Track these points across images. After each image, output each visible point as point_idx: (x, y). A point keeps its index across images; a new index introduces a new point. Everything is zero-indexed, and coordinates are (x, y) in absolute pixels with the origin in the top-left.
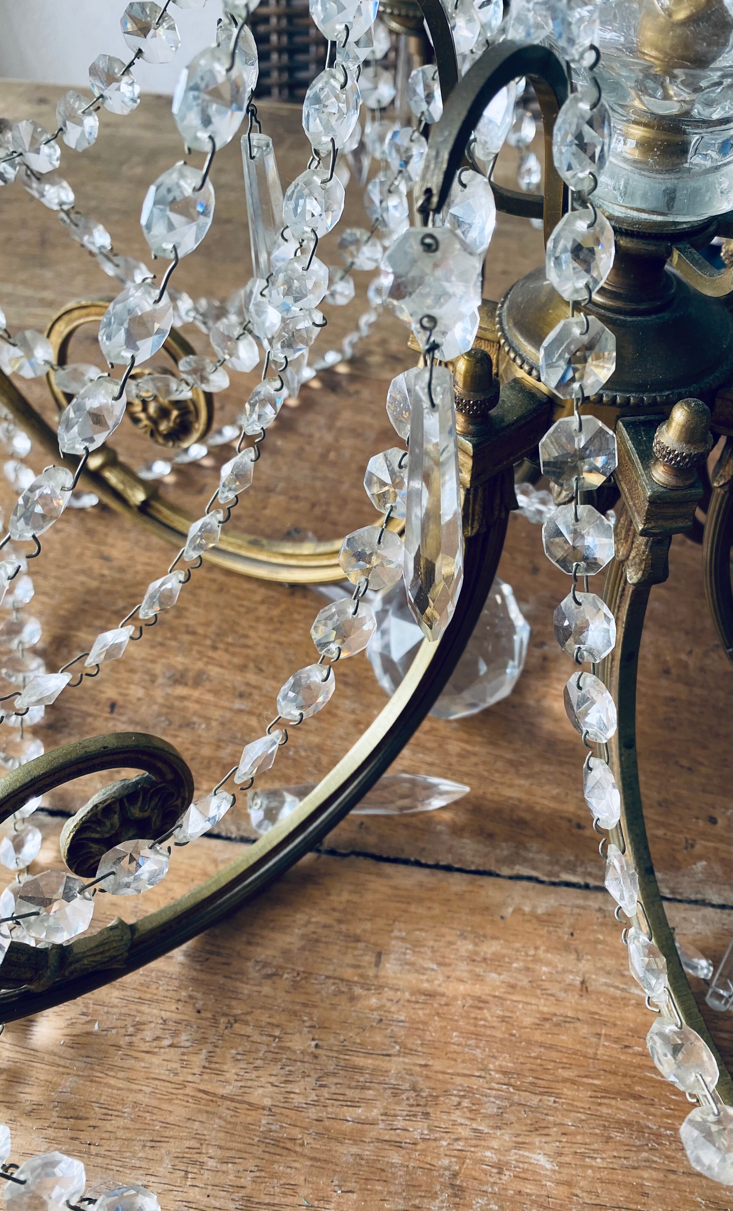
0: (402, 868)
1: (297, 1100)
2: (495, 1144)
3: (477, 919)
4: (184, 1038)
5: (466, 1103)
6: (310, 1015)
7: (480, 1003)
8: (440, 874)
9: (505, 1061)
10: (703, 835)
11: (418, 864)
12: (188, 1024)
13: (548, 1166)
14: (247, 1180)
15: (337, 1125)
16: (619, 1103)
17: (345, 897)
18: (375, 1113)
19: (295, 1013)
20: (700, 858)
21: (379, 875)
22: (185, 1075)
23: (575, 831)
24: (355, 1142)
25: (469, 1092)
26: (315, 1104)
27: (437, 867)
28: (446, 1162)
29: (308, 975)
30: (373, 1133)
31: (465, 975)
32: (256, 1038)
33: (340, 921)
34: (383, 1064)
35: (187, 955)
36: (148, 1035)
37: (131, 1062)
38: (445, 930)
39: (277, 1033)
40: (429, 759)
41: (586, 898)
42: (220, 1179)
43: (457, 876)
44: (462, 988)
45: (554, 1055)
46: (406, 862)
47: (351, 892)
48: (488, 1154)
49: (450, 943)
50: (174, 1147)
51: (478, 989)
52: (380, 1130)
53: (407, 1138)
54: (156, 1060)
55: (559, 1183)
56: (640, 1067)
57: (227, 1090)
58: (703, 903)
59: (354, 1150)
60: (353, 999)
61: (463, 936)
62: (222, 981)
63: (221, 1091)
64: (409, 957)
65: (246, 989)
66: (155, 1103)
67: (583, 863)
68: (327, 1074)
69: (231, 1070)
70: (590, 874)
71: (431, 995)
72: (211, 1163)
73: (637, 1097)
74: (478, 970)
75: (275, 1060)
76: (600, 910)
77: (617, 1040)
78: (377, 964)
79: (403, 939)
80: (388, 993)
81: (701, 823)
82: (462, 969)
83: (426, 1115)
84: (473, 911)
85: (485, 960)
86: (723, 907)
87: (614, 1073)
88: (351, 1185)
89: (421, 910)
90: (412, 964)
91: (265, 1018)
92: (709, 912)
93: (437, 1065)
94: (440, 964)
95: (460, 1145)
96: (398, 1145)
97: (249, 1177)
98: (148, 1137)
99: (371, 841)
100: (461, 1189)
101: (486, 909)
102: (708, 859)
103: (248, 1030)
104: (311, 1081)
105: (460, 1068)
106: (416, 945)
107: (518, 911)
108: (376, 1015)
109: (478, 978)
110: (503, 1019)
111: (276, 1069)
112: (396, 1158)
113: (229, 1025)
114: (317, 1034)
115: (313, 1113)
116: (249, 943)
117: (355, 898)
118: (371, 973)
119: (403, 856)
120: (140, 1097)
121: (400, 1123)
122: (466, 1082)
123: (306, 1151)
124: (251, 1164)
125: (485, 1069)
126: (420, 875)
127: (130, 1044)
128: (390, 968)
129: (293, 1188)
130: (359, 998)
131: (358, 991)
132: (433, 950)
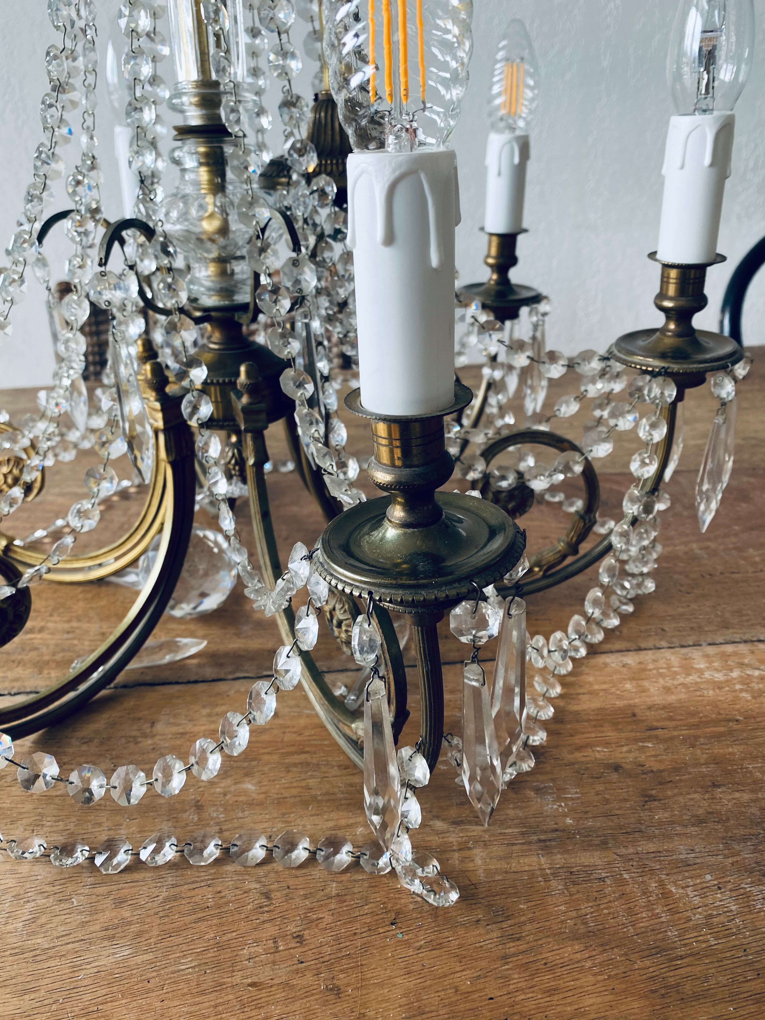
0: (167, 687)
2: (222, 785)
3: (213, 699)
6: (111, 754)
8: (190, 686)
11: (177, 683)
13: (254, 788)
16: (296, 756)
17: (132, 703)
19: (101, 755)
27: (189, 682)
28: (193, 797)
29: (109, 739)
33: (129, 714)
38: (193, 707)
42: (55, 829)
43: (201, 684)
44: (203, 728)
45: (257, 745)
46: (170, 683)
47: (136, 701)
48: (218, 790)
49: (196, 711)
54: (13, 789)
55: (259, 794)
56: (308, 740)
58: (346, 670)
61: (204, 707)
64: (172, 720)
66: (13, 805)
72: (48, 824)
73: (307, 752)
77: (295, 732)
78: (152, 726)
79: (167, 714)
80: (158, 737)
82: (203, 720)
84: (210, 696)
87: (293, 745)
88: (134, 817)
89: (179, 701)
90: (173, 723)
92: (350, 674)
94: (190, 721)
95: (201, 789)
97: (72, 825)
99: (148, 678)
100: (202, 806)
101: (218, 694)
106: (176, 715)
107: (238, 691)
108: (151, 747)
114: (114, 761)
117: (138, 703)
118: (148, 731)
119: (168, 681)
123: (108, 808)
124: (74, 819)
126: (178, 688)
128: (159, 727)
129: (100, 824)
130: (140, 742)
131: (140, 739)
132: (186, 716)
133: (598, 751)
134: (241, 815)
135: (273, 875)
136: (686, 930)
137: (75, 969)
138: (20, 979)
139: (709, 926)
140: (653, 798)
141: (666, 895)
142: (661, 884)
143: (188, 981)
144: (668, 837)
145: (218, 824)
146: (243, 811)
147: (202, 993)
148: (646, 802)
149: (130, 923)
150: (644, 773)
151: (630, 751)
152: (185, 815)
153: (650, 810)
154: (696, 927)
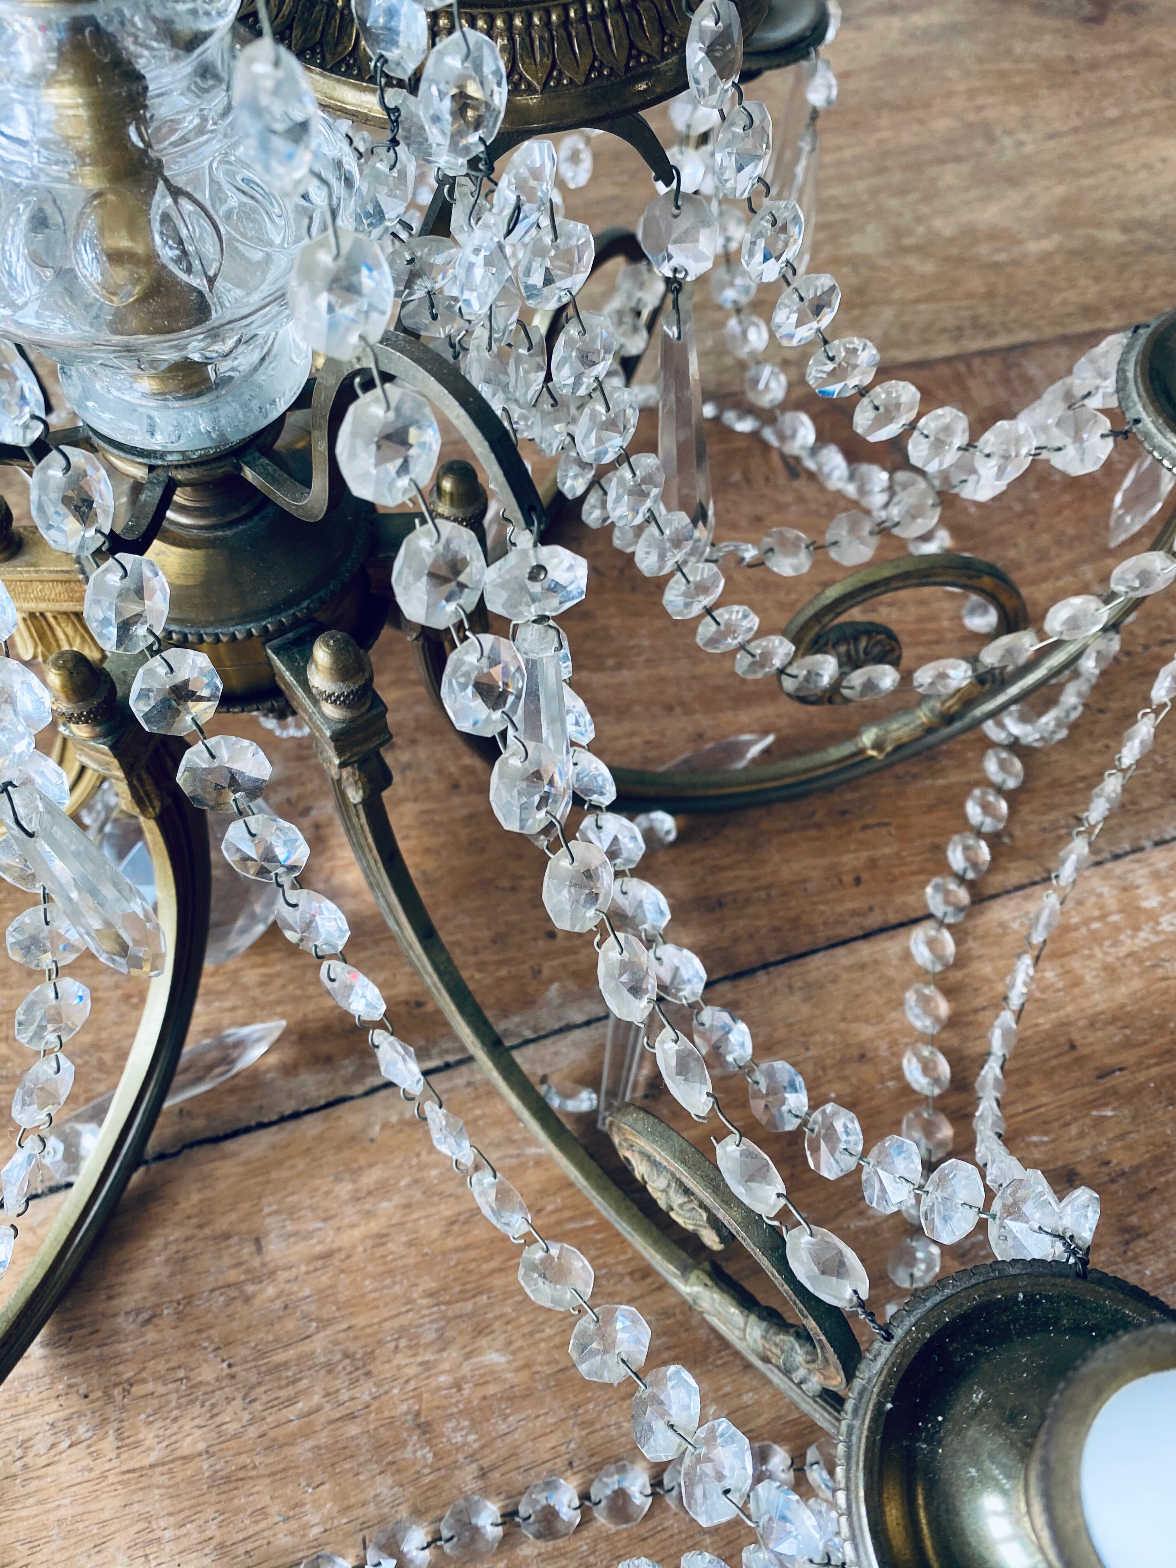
0: (245, 1139)
1: (232, 1428)
2: (446, 1366)
3: (346, 1154)
4: (82, 1430)
5: (403, 1343)
6: (209, 1339)
7: (381, 1238)
8: (290, 1126)
9: (429, 1283)
10: (548, 955)
11: (261, 1126)
12: (80, 1414)
13: (503, 1360)
14: (212, 1529)
15: (281, 1431)
17: (195, 1198)
18: (316, 1399)
19: (193, 1345)
20: (551, 981)
21: (224, 1157)
22: (101, 1466)
23: (416, 1012)
24: (307, 1436)
25: (402, 1331)
26: (252, 1422)
27: (283, 1119)
28: (404, 1407)
29: (189, 1299)
30: (321, 1418)
31: (355, 1218)
32: (161, 1389)
33: (200, 1227)
34: (305, 1347)
35: (45, 1345)
36: (40, 1446)
37: (34, 1485)
38: (317, 1182)
39: (181, 1373)
40: (228, 1004)
41: (451, 1079)
42: (185, 1543)
43: (308, 1119)
44: (357, 1233)
45: (472, 1254)
46: (247, 1130)
47: (200, 1190)
48: (442, 1378)
49: (327, 1193)
50: (121, 1540)
51: (374, 1226)
52: (329, 1411)
53: (357, 1406)
54: (61, 1468)
55: (517, 1370)
56: (559, 1223)
57: (153, 1457)
58: (569, 1028)
59: (309, 1444)
60: (247, 1299)
61: (338, 1179)
62: (97, 1352)
63: (147, 1462)
64: (290, 1227)
65: (127, 1348)
66: (81, 1509)
67: (435, 1043)
68: (253, 1388)
69: (148, 1436)
70: (447, 1052)
71: (327, 1255)
72: (168, 1534)
74: (367, 1206)
75: (192, 1402)
76: (469, 1084)
78: (259, 1250)
79: (277, 1213)
80: (283, 1275)
81: (541, 943)
82: (350, 1213)
83: (368, 1374)
84: (339, 1149)
85: (369, 1193)
86: (588, 1023)
88: (318, 1479)
89: (284, 1174)
90: (296, 1234)
91: (161, 1366)
92: (577, 1034)
93: (360, 1321)
94: (325, 1220)
95: (412, 1385)
96: (352, 1416)
97: (213, 1525)
98: (89, 1545)
99: (199, 1124)
100: (428, 1424)
101: (352, 1140)
102: (558, 979)
103: (149, 1387)
104: (238, 1403)
105: (386, 1313)
106: (292, 1212)
107: (385, 1126)
108: (279, 1304)
109: (369, 1214)
110: (410, 1244)
111: (196, 1410)
112: (353, 1430)
113: (126, 1392)
114: (223, 1353)
115: (253, 1432)
116: (110, 1298)
117: (208, 1193)
118: (256, 1263)
119: (242, 1125)
120: (62, 1512)
121: (344, 1395)
122: (396, 1323)
123: (262, 1471)
124: (210, 1513)
125: (410, 1301)
126: (267, 1138)
127: (25, 1467)
128: (274, 1248)
129: (262, 1512)
130: (254, 1295)
131: (250, 1289)
132: (313, 1208)
133: (1036, 1145)
134: (503, 1427)
135: (602, 1546)
145: (472, 1457)
146: (505, 1418)
148: (1127, 1243)
150: (1113, 1181)
151: (1082, 1135)
152: (408, 1453)
153: (1135, 1258)
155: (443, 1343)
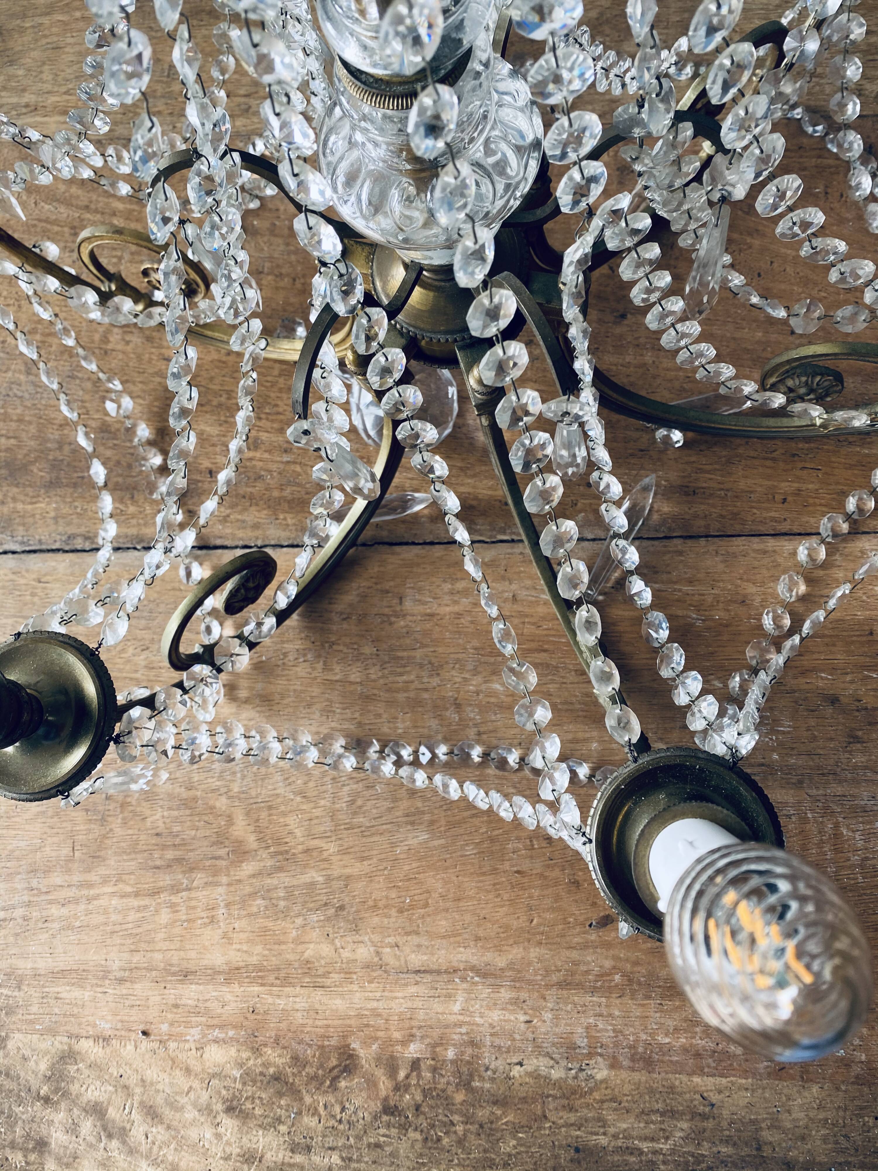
0: (405, 547)
1: (373, 677)
2: (474, 683)
3: (452, 570)
4: (309, 656)
5: (457, 666)
6: (371, 636)
7: (459, 615)
8: (427, 547)
9: (476, 643)
10: (583, 496)
11: (414, 543)
12: (310, 650)
13: (502, 689)
14: (357, 715)
15: (395, 685)
16: (536, 655)
17: (376, 569)
18: (412, 677)
19: (363, 636)
20: (580, 512)
21: (393, 554)
22: (315, 674)
23: (504, 507)
24: (405, 691)
25: (458, 661)
26: (382, 677)
27: (425, 543)
28: (451, 694)
29: (365, 615)
30: (412, 686)
31: (449, 602)
32: (345, 650)
33: (376, 584)
34: (412, 653)
35: (299, 615)
36: (291, 657)
37: (287, 672)
38: (434, 579)
39: (356, 647)
40: (410, 476)
41: (513, 548)
42: (345, 716)
43: (437, 546)
44: (448, 609)
46: (407, 544)
47: (380, 566)
48: (471, 687)
49: (438, 586)
50: (318, 706)
51: (456, 608)
52: (416, 684)
53: (430, 686)
54: (298, 669)
55: (507, 696)
56: (547, 635)
57: (337, 677)
59: (406, 695)
60: (391, 624)
61: (445, 581)
62: (320, 625)
63: (335, 678)
64: (417, 597)
65: (334, 628)
66: (304, 688)
67: (509, 527)
68: (386, 663)
69: (337, 668)
70: (514, 533)
71: (432, 615)
72: (338, 711)
73: (545, 651)
74: (456, 598)
75: (358, 660)
76: (521, 553)
77: (534, 624)
78: (401, 603)
79: (413, 588)
80: (409, 618)
81: (582, 488)
82: (446, 599)
83: (438, 674)
84: (449, 566)
85: (458, 592)
86: (594, 540)
87: (533, 641)
88: (406, 710)
89: (420, 570)
90: (420, 601)
91: (347, 640)
93: (440, 650)
94: (434, 598)
95: (457, 686)
96: (426, 690)
98: (304, 704)
99: (384, 534)
100: (460, 704)
102: (585, 511)
103: (341, 648)
104: (378, 667)
105: (452, 650)
106: (420, 590)
108: (404, 630)
109: (456, 602)
110: (472, 622)
111: (359, 664)
112: (426, 695)
113: (331, 647)
114: (375, 644)
115: (382, 681)
116: (330, 603)
117: (382, 569)
118: (398, 608)
120: (296, 687)
121: (425, 680)
122: (456, 656)
123: (382, 699)
124: (357, 708)
125: (465, 649)
126: (416, 550)
127: (284, 664)
128: (408, 605)
129: (380, 716)
130: (394, 623)
131: (393, 619)
132: (430, 592)
133: (822, 678)
134: (493, 718)
135: (525, 782)
136: (843, 867)
137: (393, 845)
138: (356, 849)
139: (862, 866)
140: (857, 740)
141: (837, 835)
142: (837, 826)
143: (473, 864)
144: (856, 782)
145: (476, 725)
146: (496, 714)
147: (484, 874)
148: (850, 743)
149: (423, 813)
150: (858, 711)
151: (852, 682)
152: (448, 713)
153: (850, 752)
154: (852, 867)
155: (475, 672)
